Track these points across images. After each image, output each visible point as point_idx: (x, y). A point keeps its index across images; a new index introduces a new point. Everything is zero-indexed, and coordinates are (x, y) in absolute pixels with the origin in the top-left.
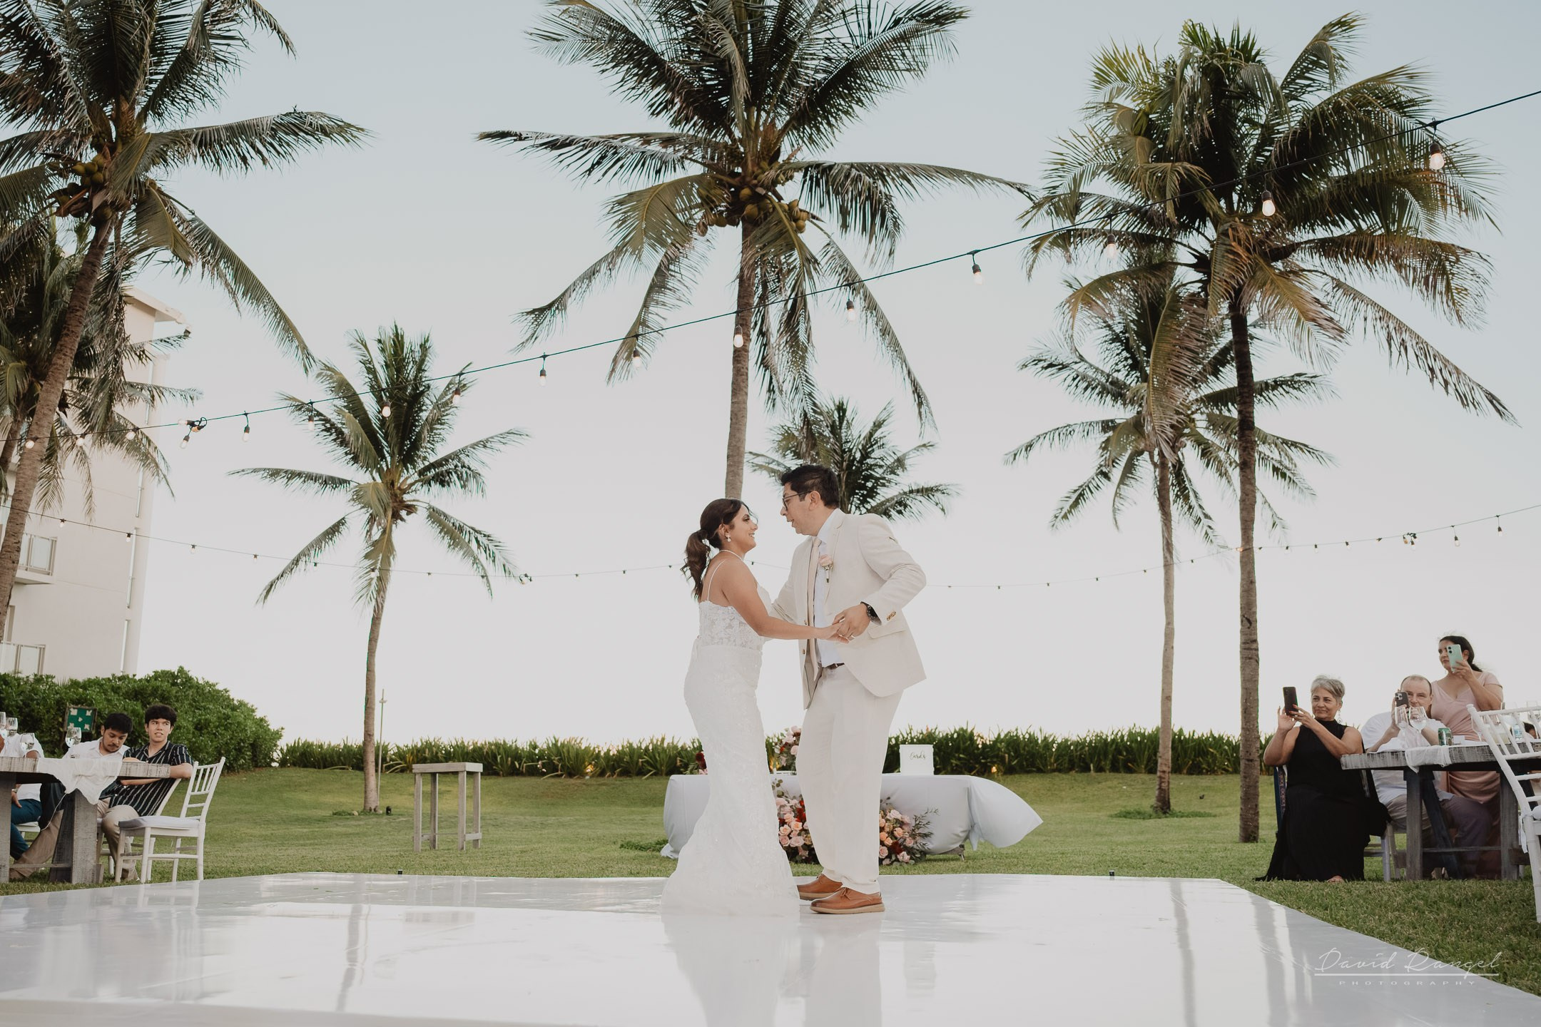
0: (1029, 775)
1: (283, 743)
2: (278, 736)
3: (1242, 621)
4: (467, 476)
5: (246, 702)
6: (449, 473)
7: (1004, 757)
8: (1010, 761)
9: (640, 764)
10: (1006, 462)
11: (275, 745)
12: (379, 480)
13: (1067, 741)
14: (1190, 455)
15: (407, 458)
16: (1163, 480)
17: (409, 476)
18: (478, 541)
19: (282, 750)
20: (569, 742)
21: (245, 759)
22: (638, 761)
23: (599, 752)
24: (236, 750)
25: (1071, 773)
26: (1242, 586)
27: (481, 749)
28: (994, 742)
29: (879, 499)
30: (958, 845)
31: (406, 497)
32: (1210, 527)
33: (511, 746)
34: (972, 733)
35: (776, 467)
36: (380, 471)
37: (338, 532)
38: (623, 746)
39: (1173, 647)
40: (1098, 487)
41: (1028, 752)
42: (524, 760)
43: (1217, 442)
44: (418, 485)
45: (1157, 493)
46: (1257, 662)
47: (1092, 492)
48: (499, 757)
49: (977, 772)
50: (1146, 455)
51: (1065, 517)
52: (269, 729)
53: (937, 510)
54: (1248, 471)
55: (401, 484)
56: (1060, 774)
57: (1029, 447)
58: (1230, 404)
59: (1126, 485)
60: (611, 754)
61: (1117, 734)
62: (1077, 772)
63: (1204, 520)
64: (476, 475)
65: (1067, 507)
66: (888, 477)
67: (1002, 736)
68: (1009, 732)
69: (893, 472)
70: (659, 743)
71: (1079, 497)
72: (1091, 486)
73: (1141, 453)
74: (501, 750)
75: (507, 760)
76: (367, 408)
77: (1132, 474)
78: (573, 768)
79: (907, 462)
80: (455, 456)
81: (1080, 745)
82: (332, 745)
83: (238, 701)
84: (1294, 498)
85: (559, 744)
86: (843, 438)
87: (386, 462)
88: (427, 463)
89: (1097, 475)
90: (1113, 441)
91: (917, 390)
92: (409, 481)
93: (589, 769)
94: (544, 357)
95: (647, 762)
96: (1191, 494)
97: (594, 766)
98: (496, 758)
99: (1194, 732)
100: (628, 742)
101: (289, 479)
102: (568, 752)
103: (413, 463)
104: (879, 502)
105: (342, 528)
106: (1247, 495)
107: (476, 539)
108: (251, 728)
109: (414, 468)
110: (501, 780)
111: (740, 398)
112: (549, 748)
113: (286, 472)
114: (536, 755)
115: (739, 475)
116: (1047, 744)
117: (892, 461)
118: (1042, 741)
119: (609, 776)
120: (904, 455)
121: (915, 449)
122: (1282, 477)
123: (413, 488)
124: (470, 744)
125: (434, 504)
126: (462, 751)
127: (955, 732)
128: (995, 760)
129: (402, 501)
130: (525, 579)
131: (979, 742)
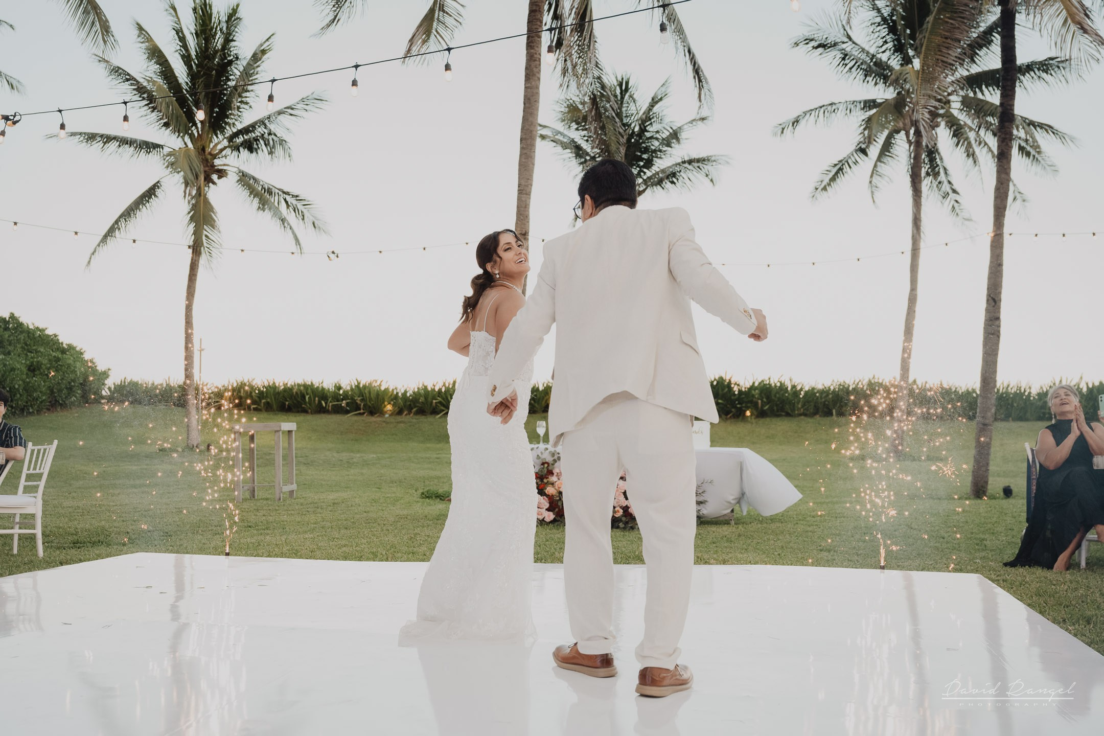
0: (779, 419)
1: (110, 382)
2: (105, 376)
3: (988, 300)
4: (273, 143)
5: (75, 345)
6: (256, 140)
7: (757, 403)
8: (763, 406)
9: (434, 404)
10: (775, 134)
11: (104, 384)
12: (190, 145)
13: (813, 389)
14: (943, 136)
15: (216, 123)
16: (917, 158)
17: (219, 141)
18: (286, 202)
19: (109, 389)
20: (370, 384)
21: (76, 397)
22: (432, 402)
23: (397, 393)
24: (67, 388)
25: (815, 417)
26: (990, 268)
27: (291, 389)
28: (748, 389)
29: (655, 169)
30: (729, 511)
31: (217, 162)
32: (957, 201)
33: (318, 387)
34: (730, 382)
35: (561, 138)
36: (191, 136)
37: (155, 196)
38: (418, 388)
39: (915, 311)
40: (856, 163)
41: (779, 399)
42: (330, 399)
43: (969, 122)
44: (228, 151)
45: (910, 170)
46: (999, 337)
47: (850, 167)
48: (307, 397)
49: (733, 415)
50: (903, 133)
51: (825, 189)
52: (97, 370)
53: (707, 181)
54: (1005, 161)
55: (212, 149)
56: (806, 418)
57: (796, 122)
58: (984, 87)
59: (884, 163)
60: (408, 395)
61: (858, 384)
62: (820, 416)
63: (952, 195)
64: (282, 142)
65: (827, 180)
66: (665, 148)
67: (756, 384)
68: (763, 381)
69: (669, 145)
70: (451, 386)
71: (839, 169)
72: (850, 161)
73: (898, 132)
74: (309, 391)
75: (314, 400)
76: (177, 75)
77: (889, 152)
78: (374, 407)
79: (683, 136)
80: (262, 122)
81: (825, 392)
82: (156, 384)
83: (66, 344)
84: (1036, 174)
85: (361, 386)
86: (624, 112)
87: (197, 128)
88: (235, 130)
89: (856, 151)
90: (874, 120)
91: (697, 71)
92: (219, 147)
93: (389, 407)
94: (357, 67)
95: (440, 402)
96: (942, 171)
97: (393, 405)
98: (304, 397)
99: (926, 382)
100: (423, 385)
101: (105, 143)
102: (370, 393)
103: (223, 131)
104: (654, 172)
105: (158, 192)
106: (1002, 184)
107: (285, 200)
108: (80, 369)
109: (224, 135)
110: (309, 417)
111: (533, 83)
112: (352, 389)
113: (102, 136)
114: (340, 395)
115: (531, 157)
116: (796, 393)
117: (668, 134)
118: (792, 389)
119: (406, 415)
120: (680, 128)
121: (689, 122)
122: (1026, 155)
123: (224, 153)
124: (281, 384)
125: (242, 168)
126: (274, 391)
127: (715, 379)
128: (749, 405)
129: (213, 166)
130: (332, 256)
131: (736, 389)
